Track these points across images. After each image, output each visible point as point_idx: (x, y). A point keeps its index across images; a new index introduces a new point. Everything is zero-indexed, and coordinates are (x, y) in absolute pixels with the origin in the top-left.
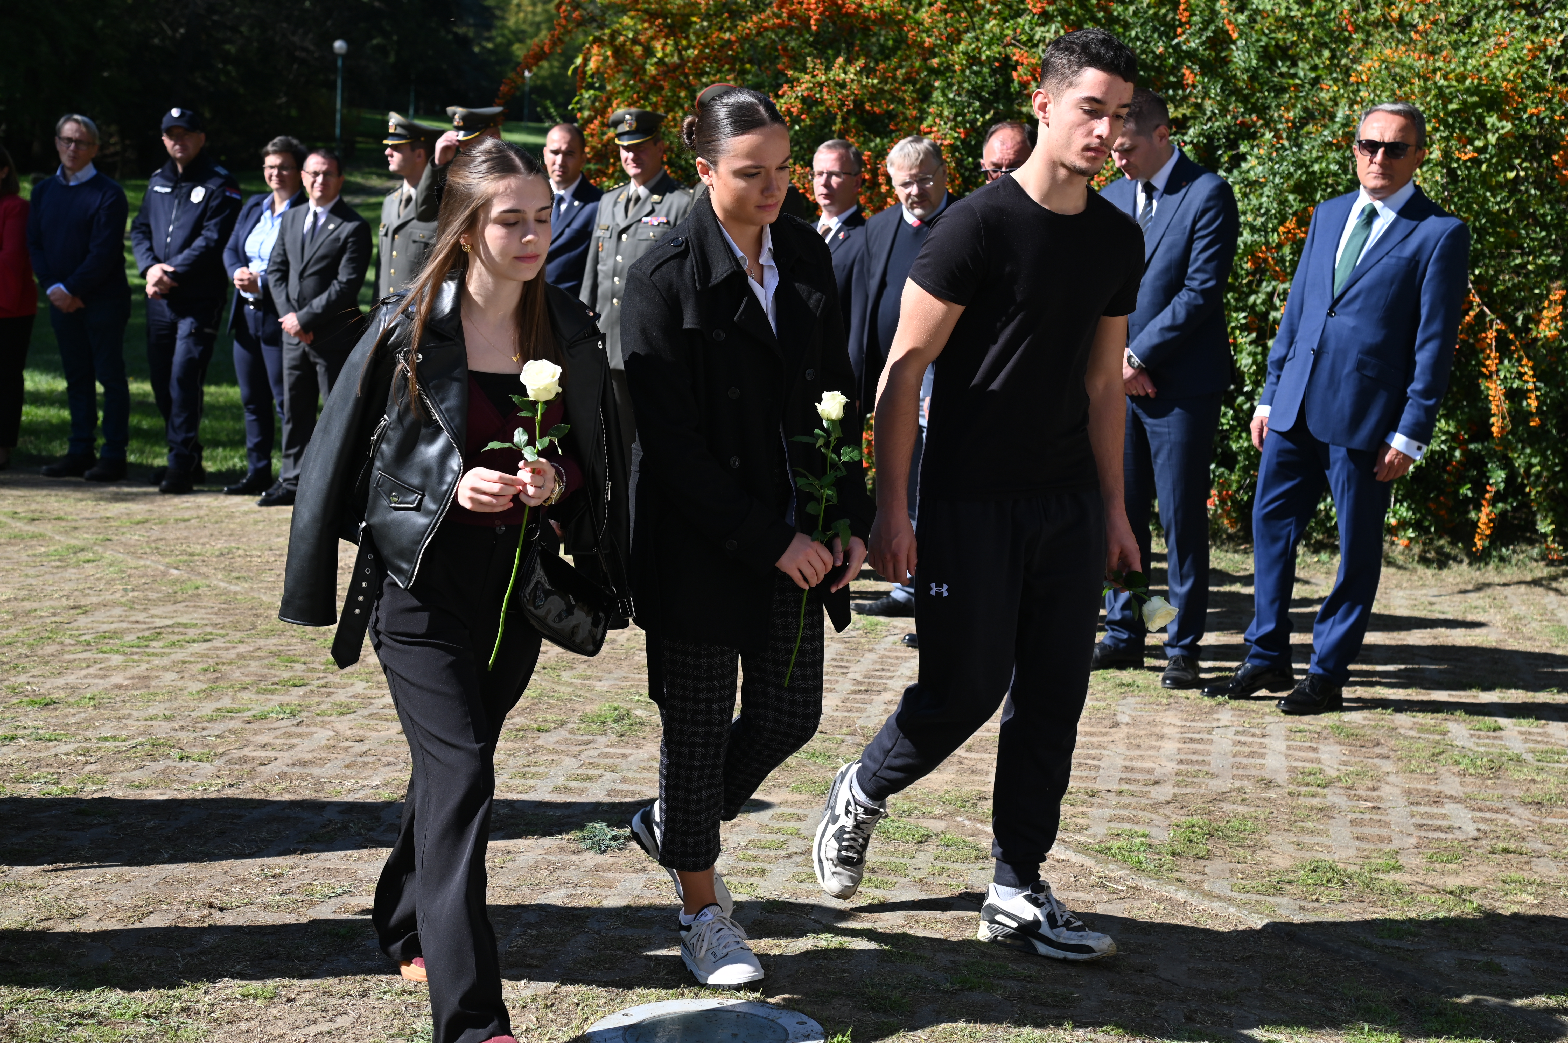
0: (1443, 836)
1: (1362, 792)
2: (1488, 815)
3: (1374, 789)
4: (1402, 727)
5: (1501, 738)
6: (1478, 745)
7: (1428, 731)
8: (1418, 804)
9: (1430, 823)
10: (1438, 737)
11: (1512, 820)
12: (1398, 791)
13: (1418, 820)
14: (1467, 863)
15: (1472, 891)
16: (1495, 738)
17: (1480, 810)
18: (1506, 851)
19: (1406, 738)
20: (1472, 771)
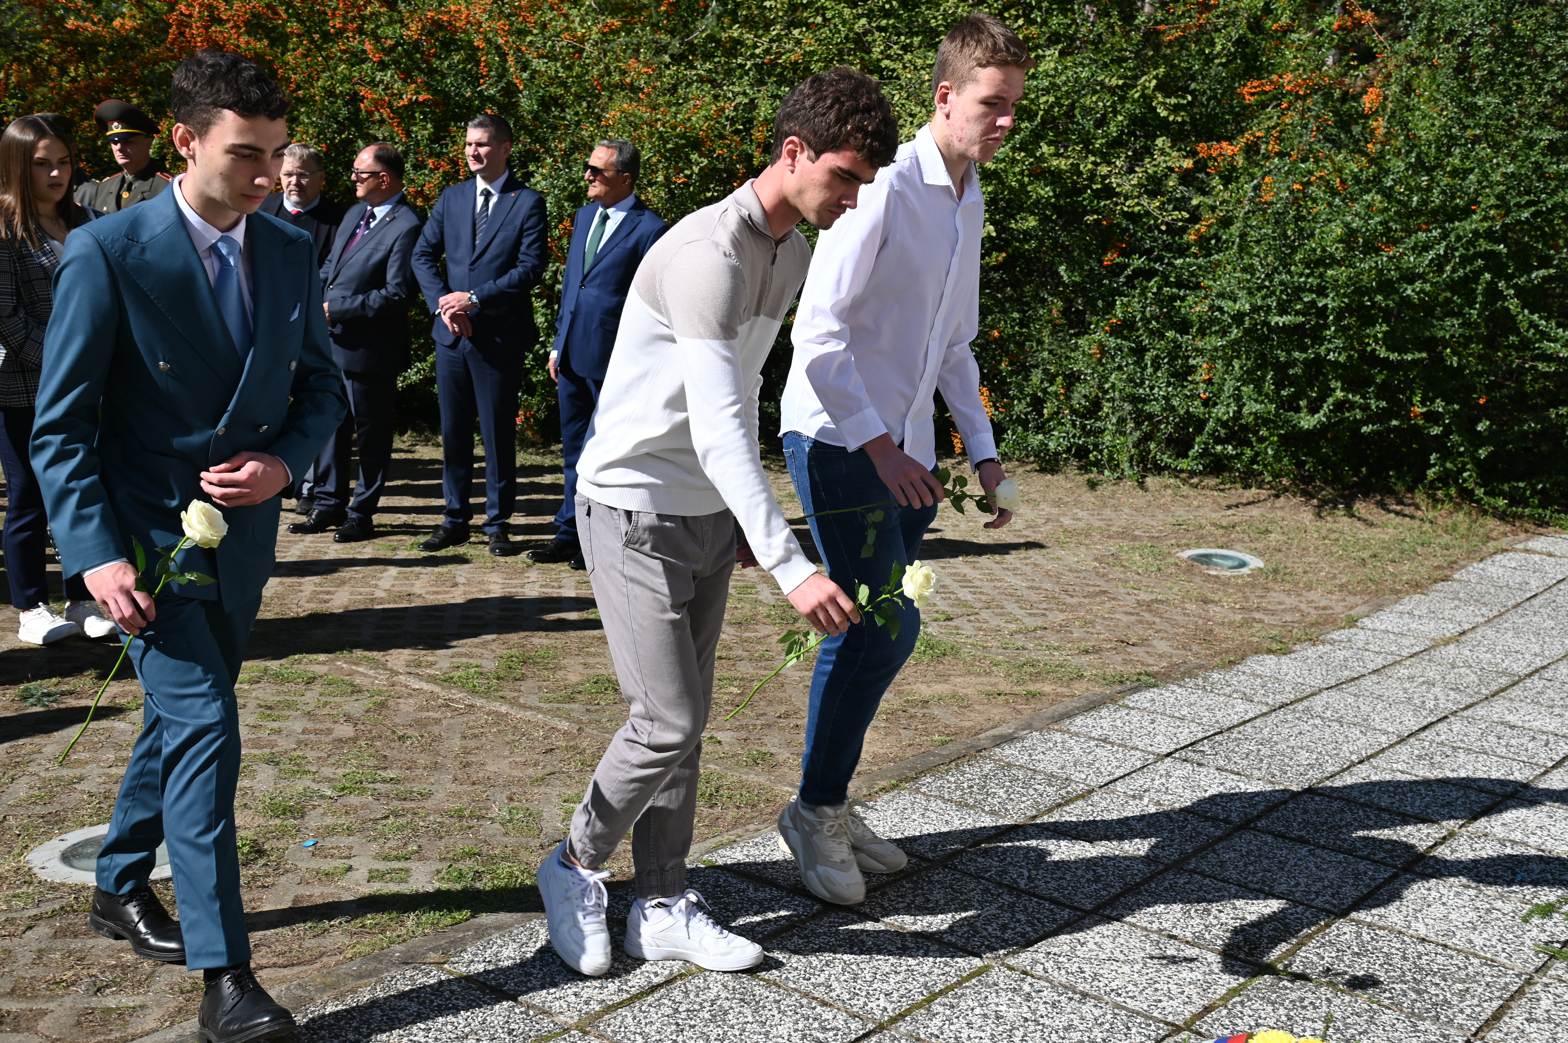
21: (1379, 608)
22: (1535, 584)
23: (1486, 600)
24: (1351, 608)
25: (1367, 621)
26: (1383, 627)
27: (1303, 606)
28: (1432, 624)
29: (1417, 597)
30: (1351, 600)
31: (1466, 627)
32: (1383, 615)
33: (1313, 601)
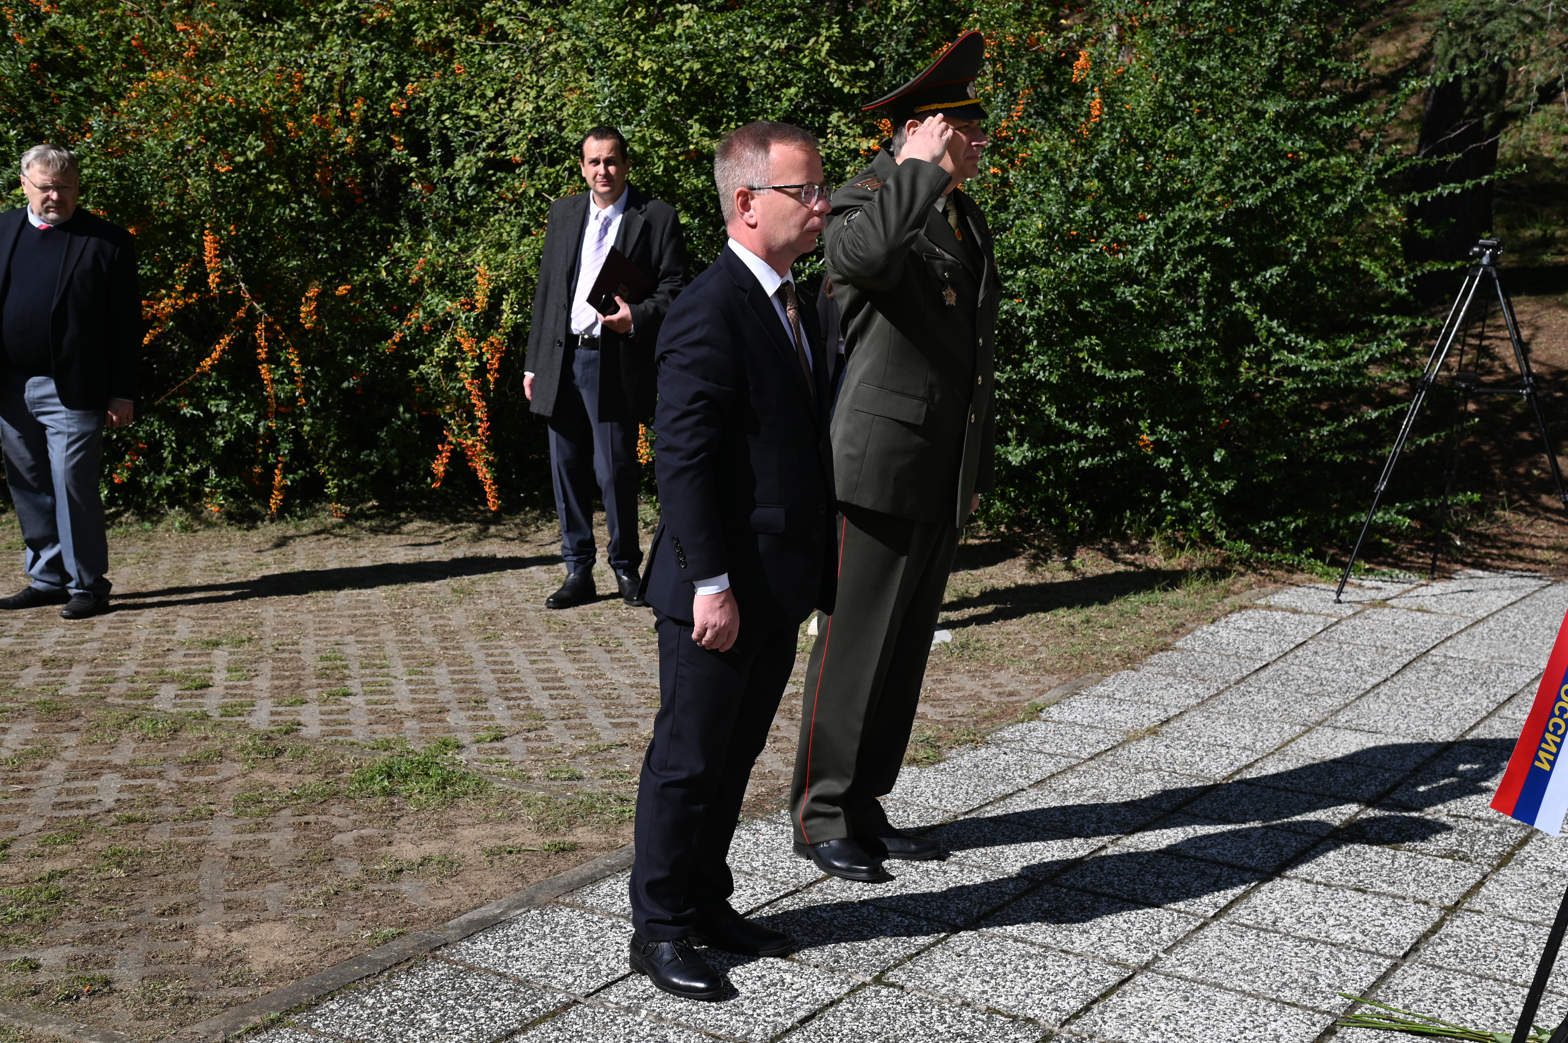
0: (75, 812)
1: (24, 774)
2: (139, 782)
3: (40, 768)
4: (113, 694)
5: (202, 696)
6: (175, 705)
7: (135, 697)
8: (75, 778)
9: (72, 799)
10: (140, 702)
11: (160, 784)
12: (64, 766)
13: (64, 798)
14: (80, 842)
15: (63, 874)
16: (197, 696)
17: (135, 777)
18: (130, 820)
19: (107, 706)
20: (151, 735)
21: (1075, 692)
22: (1269, 650)
23: (1206, 675)
24: (1043, 692)
25: (1054, 711)
26: (1070, 718)
27: (985, 692)
28: (1132, 710)
29: (1124, 674)
30: (1047, 680)
31: (1173, 712)
32: (1076, 702)
33: (1000, 685)
